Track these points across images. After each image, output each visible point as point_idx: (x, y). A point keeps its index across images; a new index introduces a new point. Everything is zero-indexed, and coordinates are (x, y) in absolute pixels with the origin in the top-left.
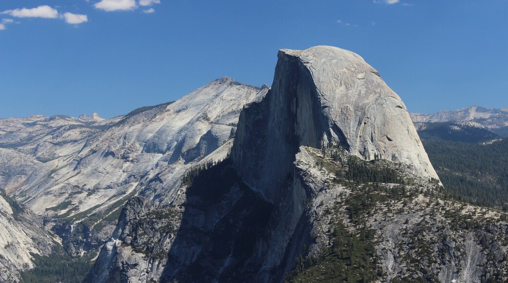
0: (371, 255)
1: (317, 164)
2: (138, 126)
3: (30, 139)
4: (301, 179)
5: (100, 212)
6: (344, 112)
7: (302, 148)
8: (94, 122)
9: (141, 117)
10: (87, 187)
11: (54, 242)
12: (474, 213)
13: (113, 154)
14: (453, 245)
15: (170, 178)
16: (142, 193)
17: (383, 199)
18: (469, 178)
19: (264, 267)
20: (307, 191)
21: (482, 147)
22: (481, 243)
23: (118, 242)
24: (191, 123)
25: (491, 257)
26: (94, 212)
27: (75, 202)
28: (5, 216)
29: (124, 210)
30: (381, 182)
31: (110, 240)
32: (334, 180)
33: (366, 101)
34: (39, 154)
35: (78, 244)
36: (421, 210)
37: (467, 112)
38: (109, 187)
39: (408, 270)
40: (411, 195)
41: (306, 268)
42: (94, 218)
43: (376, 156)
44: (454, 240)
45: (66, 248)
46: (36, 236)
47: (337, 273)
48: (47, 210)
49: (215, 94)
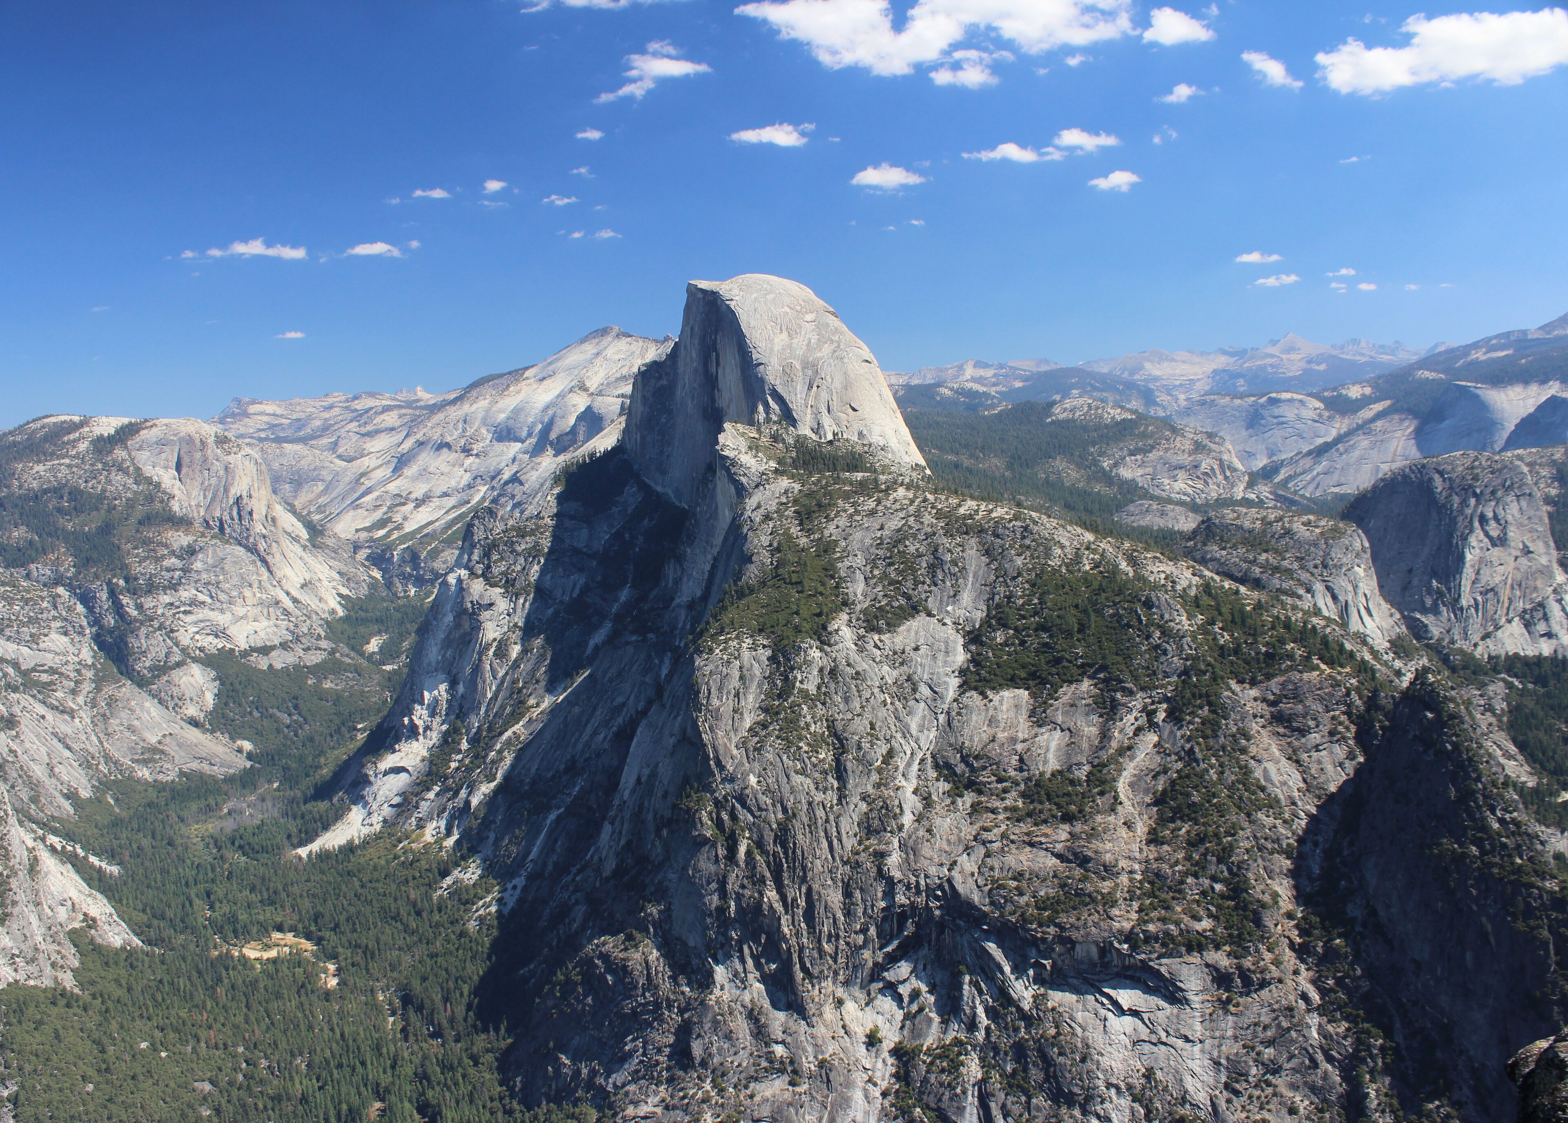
0: (833, 577)
1: (750, 448)
2: (483, 404)
3: (326, 429)
4: (728, 470)
5: (434, 531)
6: (787, 372)
7: (727, 425)
8: (418, 401)
9: (488, 391)
10: (413, 496)
11: (370, 576)
12: (977, 511)
13: (448, 446)
14: (948, 557)
15: (534, 478)
16: (495, 501)
17: (846, 496)
18: (966, 462)
19: (677, 601)
20: (736, 488)
21: (984, 417)
22: (987, 553)
23: (463, 573)
24: (561, 396)
25: (1001, 573)
26: (426, 531)
27: (398, 518)
28: (298, 542)
29: (470, 525)
30: (843, 470)
31: (452, 570)
32: (776, 471)
33: (819, 355)
34: (341, 451)
35: (405, 578)
36: (902, 509)
37: (961, 368)
38: (445, 495)
39: (885, 596)
40: (886, 490)
41: (739, 598)
42: (425, 540)
43: (835, 434)
44: (949, 551)
45: (389, 585)
46: (344, 569)
47: (783, 605)
48: (357, 531)
49: (595, 351)
